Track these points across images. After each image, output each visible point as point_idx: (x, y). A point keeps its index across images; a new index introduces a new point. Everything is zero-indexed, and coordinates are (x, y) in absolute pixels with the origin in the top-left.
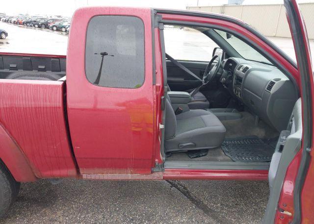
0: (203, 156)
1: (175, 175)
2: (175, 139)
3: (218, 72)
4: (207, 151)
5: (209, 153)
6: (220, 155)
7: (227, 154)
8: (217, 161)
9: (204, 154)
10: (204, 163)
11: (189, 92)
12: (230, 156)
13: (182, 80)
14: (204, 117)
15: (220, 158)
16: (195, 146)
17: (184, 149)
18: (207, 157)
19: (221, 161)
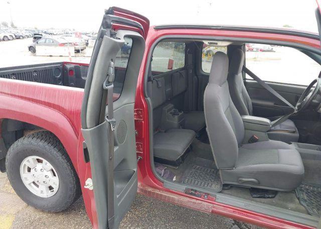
0: (269, 197)
1: (225, 212)
2: (235, 170)
3: (313, 99)
4: (275, 193)
5: (277, 197)
6: (292, 201)
7: (302, 202)
8: (287, 208)
9: (270, 196)
10: (267, 207)
11: (272, 120)
12: (306, 206)
13: (271, 104)
14: (281, 151)
15: (291, 205)
16: (259, 183)
17: (244, 185)
18: (274, 200)
19: (291, 209)
